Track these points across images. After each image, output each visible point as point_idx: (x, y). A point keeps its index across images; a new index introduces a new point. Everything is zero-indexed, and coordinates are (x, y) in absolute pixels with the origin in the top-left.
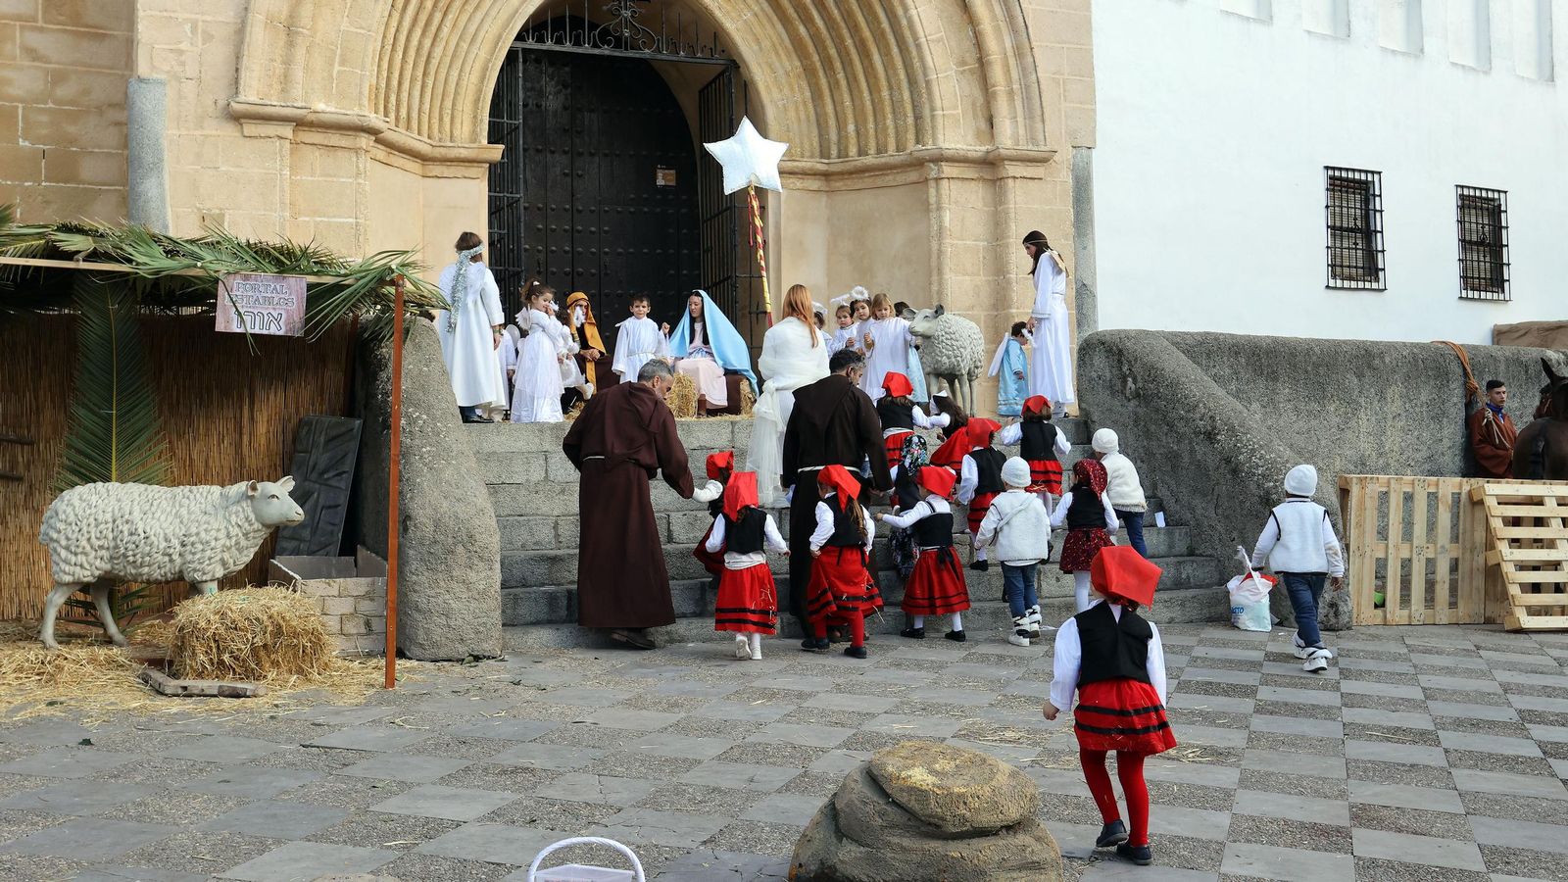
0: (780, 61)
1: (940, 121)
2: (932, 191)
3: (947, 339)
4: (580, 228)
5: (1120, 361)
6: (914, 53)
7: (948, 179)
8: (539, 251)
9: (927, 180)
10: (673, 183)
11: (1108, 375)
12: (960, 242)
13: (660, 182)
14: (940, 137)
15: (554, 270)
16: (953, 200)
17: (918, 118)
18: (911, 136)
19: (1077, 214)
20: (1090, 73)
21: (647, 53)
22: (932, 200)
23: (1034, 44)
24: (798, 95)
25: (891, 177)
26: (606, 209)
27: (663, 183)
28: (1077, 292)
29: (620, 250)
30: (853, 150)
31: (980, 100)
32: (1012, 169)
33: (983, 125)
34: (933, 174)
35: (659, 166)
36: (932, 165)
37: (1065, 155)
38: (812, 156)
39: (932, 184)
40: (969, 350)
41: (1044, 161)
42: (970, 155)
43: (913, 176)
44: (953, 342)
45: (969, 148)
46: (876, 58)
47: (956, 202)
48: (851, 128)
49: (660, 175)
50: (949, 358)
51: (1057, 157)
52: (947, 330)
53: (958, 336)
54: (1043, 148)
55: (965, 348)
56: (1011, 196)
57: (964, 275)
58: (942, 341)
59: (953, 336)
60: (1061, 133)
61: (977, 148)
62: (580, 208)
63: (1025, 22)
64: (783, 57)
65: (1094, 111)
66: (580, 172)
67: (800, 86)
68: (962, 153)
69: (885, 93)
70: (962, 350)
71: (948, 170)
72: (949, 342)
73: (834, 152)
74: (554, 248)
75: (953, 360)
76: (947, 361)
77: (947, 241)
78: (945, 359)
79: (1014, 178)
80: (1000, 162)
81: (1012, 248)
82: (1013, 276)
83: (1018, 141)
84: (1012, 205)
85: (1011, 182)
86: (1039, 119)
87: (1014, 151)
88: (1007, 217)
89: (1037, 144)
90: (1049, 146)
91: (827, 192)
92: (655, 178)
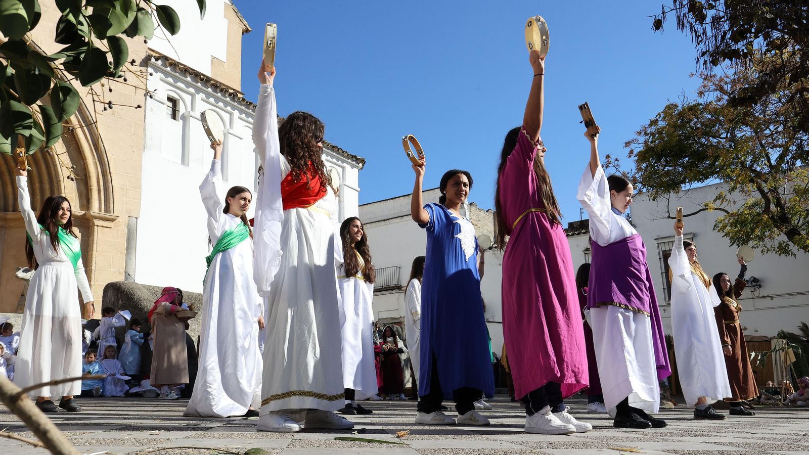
5: (118, 293)
11: (113, 299)
19: (128, 244)
20: (140, 187)
23: (112, 173)
28: (125, 277)
31: (85, 192)
32: (97, 222)
33: (85, 202)
37: (123, 220)
41: (112, 220)
45: (76, 211)
51: (119, 219)
54: (112, 214)
56: (95, 234)
60: (123, 210)
61: (81, 212)
63: (108, 162)
65: (140, 203)
73: (11, 209)
79: (98, 226)
80: (91, 219)
81: (94, 256)
82: (93, 268)
83: (100, 210)
84: (95, 237)
85: (96, 227)
86: (111, 202)
87: (98, 215)
88: (93, 242)
89: (110, 213)
90: (116, 214)
91: (6, 227)
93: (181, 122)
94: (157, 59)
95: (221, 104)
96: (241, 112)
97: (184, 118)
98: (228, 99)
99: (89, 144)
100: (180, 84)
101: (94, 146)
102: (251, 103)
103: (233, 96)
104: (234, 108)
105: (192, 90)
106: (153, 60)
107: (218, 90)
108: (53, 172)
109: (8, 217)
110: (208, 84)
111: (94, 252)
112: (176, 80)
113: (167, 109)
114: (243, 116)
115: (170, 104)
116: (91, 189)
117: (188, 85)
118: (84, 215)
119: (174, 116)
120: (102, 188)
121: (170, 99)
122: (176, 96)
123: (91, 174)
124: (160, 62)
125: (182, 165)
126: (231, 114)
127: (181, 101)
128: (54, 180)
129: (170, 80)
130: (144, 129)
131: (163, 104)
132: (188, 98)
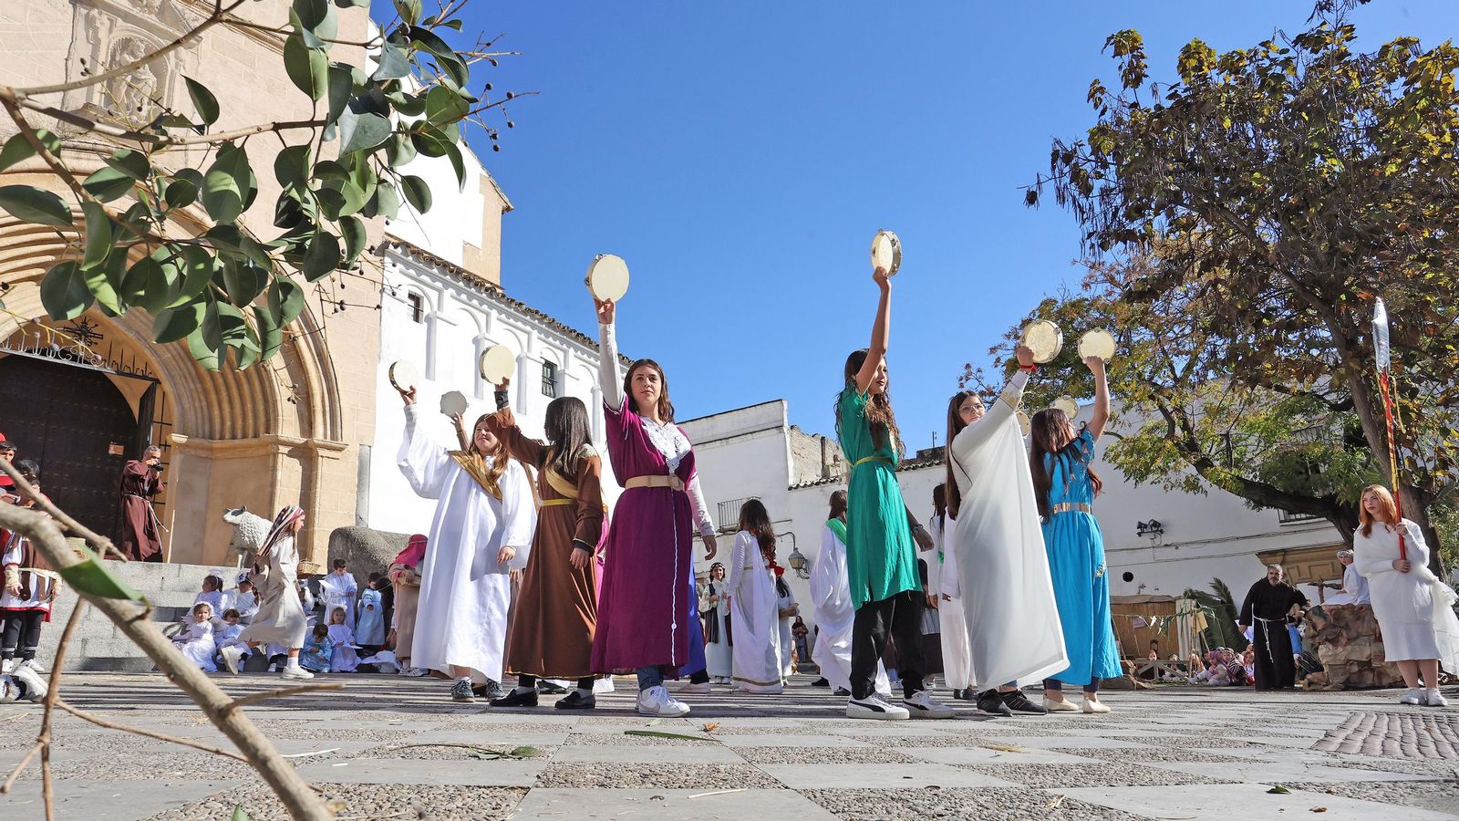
0: (187, 383)
1: (280, 422)
2: (272, 461)
3: (248, 527)
4: (46, 473)
5: (347, 541)
6: (267, 385)
7: (282, 453)
9: (269, 453)
10: (121, 453)
11: (341, 550)
13: (112, 451)
14: (280, 430)
17: (268, 420)
18: (262, 429)
19: (359, 480)
20: (373, 407)
21: (95, 367)
22: (271, 465)
23: (339, 388)
24: (197, 404)
25: (250, 452)
27: (113, 452)
28: (356, 522)
29: (76, 489)
30: (228, 436)
31: (306, 414)
32: (321, 452)
33: (307, 427)
34: (273, 451)
35: (113, 444)
36: (272, 446)
37: (353, 449)
38: (204, 438)
39: (272, 455)
41: (340, 450)
42: (296, 441)
43: (263, 451)
44: (253, 530)
45: (295, 438)
46: (246, 387)
47: (287, 467)
48: (228, 424)
49: (112, 448)
50: (249, 538)
51: (348, 448)
53: (255, 526)
54: (340, 442)
55: (260, 533)
56: (320, 466)
59: (252, 525)
60: (353, 437)
61: (300, 439)
63: (336, 377)
64: (190, 380)
65: (374, 427)
67: (199, 399)
68: (290, 440)
69: (249, 406)
70: (258, 534)
71: (282, 449)
73: (218, 436)
76: (247, 540)
77: (278, 487)
78: (246, 539)
79: (322, 457)
80: (313, 447)
81: (318, 495)
82: (317, 509)
83: (326, 438)
84: (319, 471)
85: (320, 459)
86: (339, 427)
87: (323, 443)
88: (317, 477)
89: (337, 440)
90: (344, 442)
91: (211, 459)
92: (108, 449)
93: (425, 324)
94: (396, 247)
95: (475, 302)
96: (500, 311)
97: (429, 319)
98: (484, 295)
99: (313, 354)
100: (424, 278)
101: (318, 356)
102: (513, 301)
103: (491, 291)
104: (491, 306)
105: (439, 284)
106: (391, 247)
107: (472, 284)
108: (268, 389)
109: (214, 446)
110: (460, 277)
111: (318, 490)
112: (420, 272)
113: (407, 309)
114: (503, 316)
115: (412, 303)
116: (314, 411)
117: (434, 278)
118: (306, 443)
119: (417, 318)
120: (327, 409)
121: (411, 296)
122: (419, 293)
123: (314, 392)
124: (399, 250)
125: (427, 380)
126: (488, 315)
127: (425, 299)
128: (270, 401)
129: (412, 272)
130: (380, 334)
131: (403, 302)
132: (434, 295)
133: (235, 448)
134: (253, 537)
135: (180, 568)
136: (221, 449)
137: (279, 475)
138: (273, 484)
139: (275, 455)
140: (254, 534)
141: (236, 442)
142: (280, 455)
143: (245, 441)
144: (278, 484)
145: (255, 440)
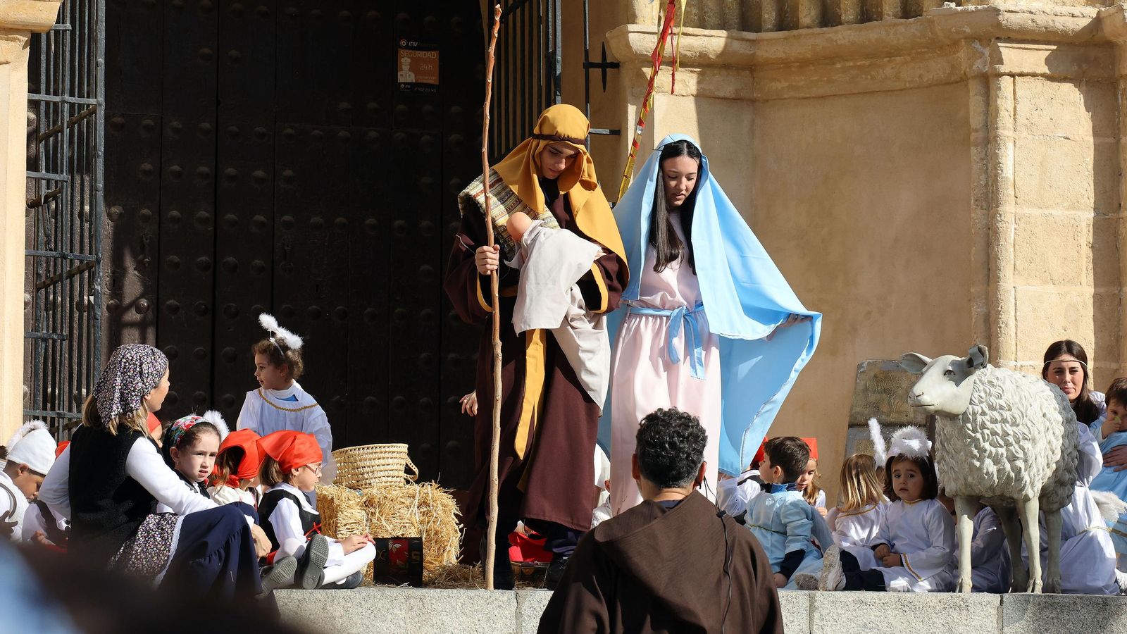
2: (975, 102)
3: (994, 421)
4: (231, 171)
7: (1012, 75)
8: (146, 218)
9: (963, 81)
10: (433, 79)
12: (1036, 212)
13: (406, 76)
15: (175, 258)
16: (1021, 120)
22: (976, 121)
25: (889, 71)
26: (289, 131)
29: (316, 219)
34: (978, 65)
35: (403, 43)
36: (977, 45)
39: (974, 87)
40: (1042, 444)
43: (937, 68)
44: (1010, 429)
45: (1059, 9)
47: (1030, 127)
49: (405, 60)
50: (997, 461)
52: (993, 400)
53: (1017, 414)
55: (1034, 441)
57: (1045, 282)
58: (983, 426)
59: (1007, 415)
61: (1077, 10)
62: (234, 128)
66: (233, 53)
68: (1042, 20)
70: (1027, 445)
71: (1013, 57)
72: (998, 428)
74: (175, 213)
75: (1008, 466)
77: (1009, 210)
78: (990, 466)
91: (753, 101)
92: (394, 68)
109: (763, 53)
118: (1098, 21)
133: (830, 59)
134: (1012, 459)
135: (812, 608)
136: (785, 65)
137: (1009, 158)
138: (990, 198)
139: (988, 81)
140: (1015, 448)
141: (843, 35)
142: (1006, 82)
143: (872, 33)
144: (1007, 193)
145: (912, 27)
